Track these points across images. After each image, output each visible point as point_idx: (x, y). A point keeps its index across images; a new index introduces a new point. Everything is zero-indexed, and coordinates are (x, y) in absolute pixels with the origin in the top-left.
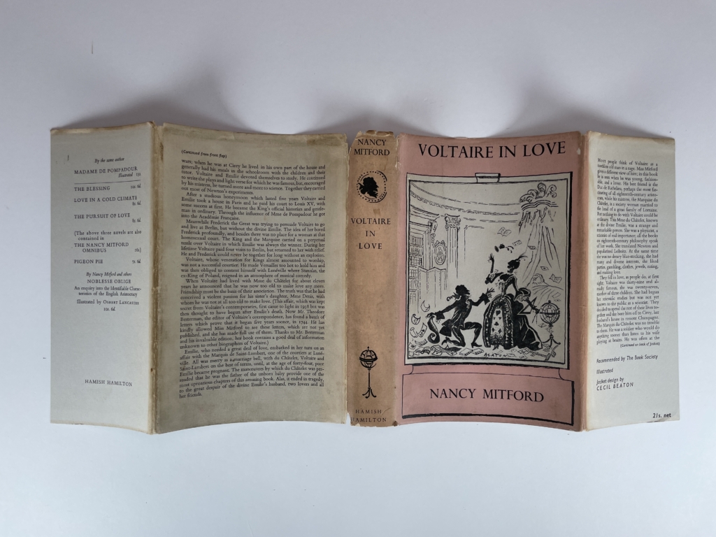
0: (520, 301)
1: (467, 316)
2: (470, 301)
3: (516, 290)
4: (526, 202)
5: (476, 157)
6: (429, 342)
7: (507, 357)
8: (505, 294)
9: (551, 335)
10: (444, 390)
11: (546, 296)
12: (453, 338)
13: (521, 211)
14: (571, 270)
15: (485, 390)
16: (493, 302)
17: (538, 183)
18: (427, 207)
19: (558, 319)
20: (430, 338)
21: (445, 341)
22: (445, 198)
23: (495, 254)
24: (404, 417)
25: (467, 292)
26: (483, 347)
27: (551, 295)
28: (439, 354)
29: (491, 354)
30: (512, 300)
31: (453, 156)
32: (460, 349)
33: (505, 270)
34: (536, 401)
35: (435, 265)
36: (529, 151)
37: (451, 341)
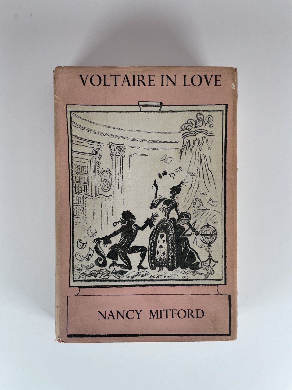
0: (181, 225)
1: (133, 240)
2: (136, 225)
3: (178, 214)
4: (187, 131)
5: (139, 85)
6: (96, 266)
7: (171, 278)
8: (168, 218)
9: (210, 255)
10: (111, 311)
11: (204, 220)
12: (120, 261)
13: (182, 140)
14: (227, 195)
15: (151, 311)
16: (157, 227)
17: (196, 113)
18: (91, 136)
19: (215, 239)
20: (97, 262)
21: (112, 265)
22: (109, 127)
23: (158, 180)
24: (69, 336)
25: (133, 217)
26: (149, 270)
27: (209, 218)
28: (106, 277)
29: (156, 276)
30: (174, 224)
31: (116, 85)
32: (127, 272)
33: (168, 195)
34: (197, 317)
35: (101, 192)
36: (188, 82)
37: (117, 265)
